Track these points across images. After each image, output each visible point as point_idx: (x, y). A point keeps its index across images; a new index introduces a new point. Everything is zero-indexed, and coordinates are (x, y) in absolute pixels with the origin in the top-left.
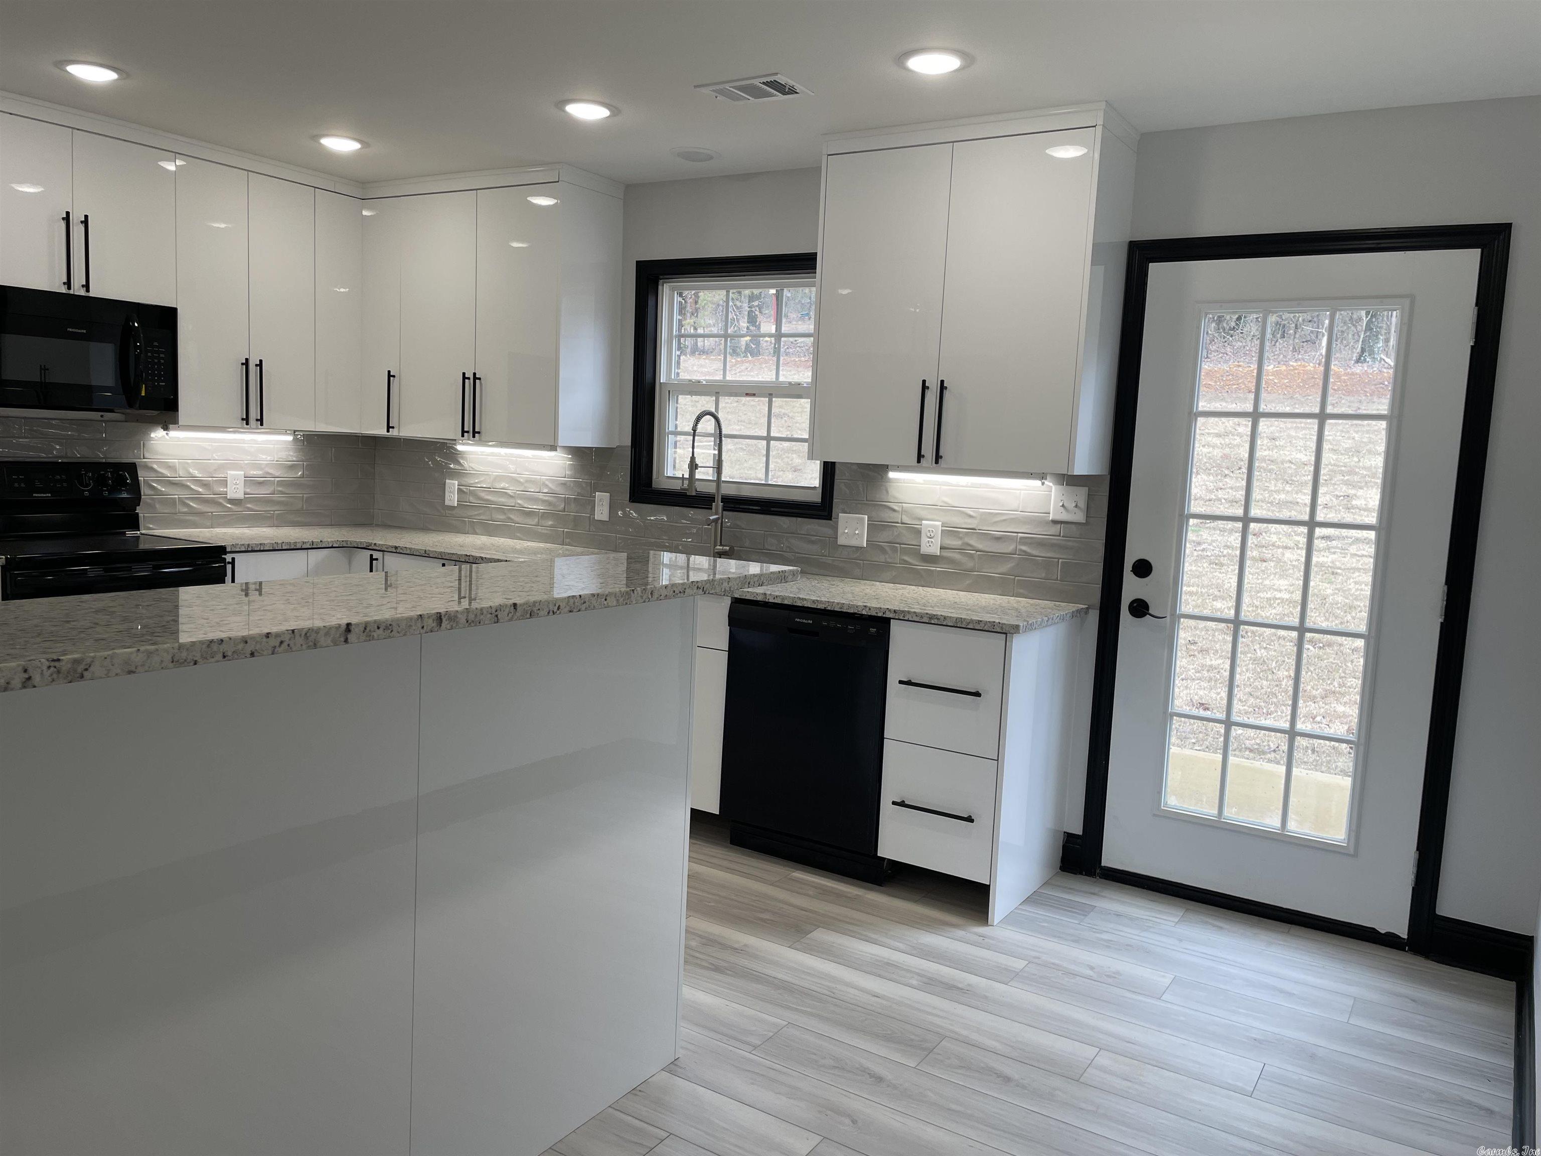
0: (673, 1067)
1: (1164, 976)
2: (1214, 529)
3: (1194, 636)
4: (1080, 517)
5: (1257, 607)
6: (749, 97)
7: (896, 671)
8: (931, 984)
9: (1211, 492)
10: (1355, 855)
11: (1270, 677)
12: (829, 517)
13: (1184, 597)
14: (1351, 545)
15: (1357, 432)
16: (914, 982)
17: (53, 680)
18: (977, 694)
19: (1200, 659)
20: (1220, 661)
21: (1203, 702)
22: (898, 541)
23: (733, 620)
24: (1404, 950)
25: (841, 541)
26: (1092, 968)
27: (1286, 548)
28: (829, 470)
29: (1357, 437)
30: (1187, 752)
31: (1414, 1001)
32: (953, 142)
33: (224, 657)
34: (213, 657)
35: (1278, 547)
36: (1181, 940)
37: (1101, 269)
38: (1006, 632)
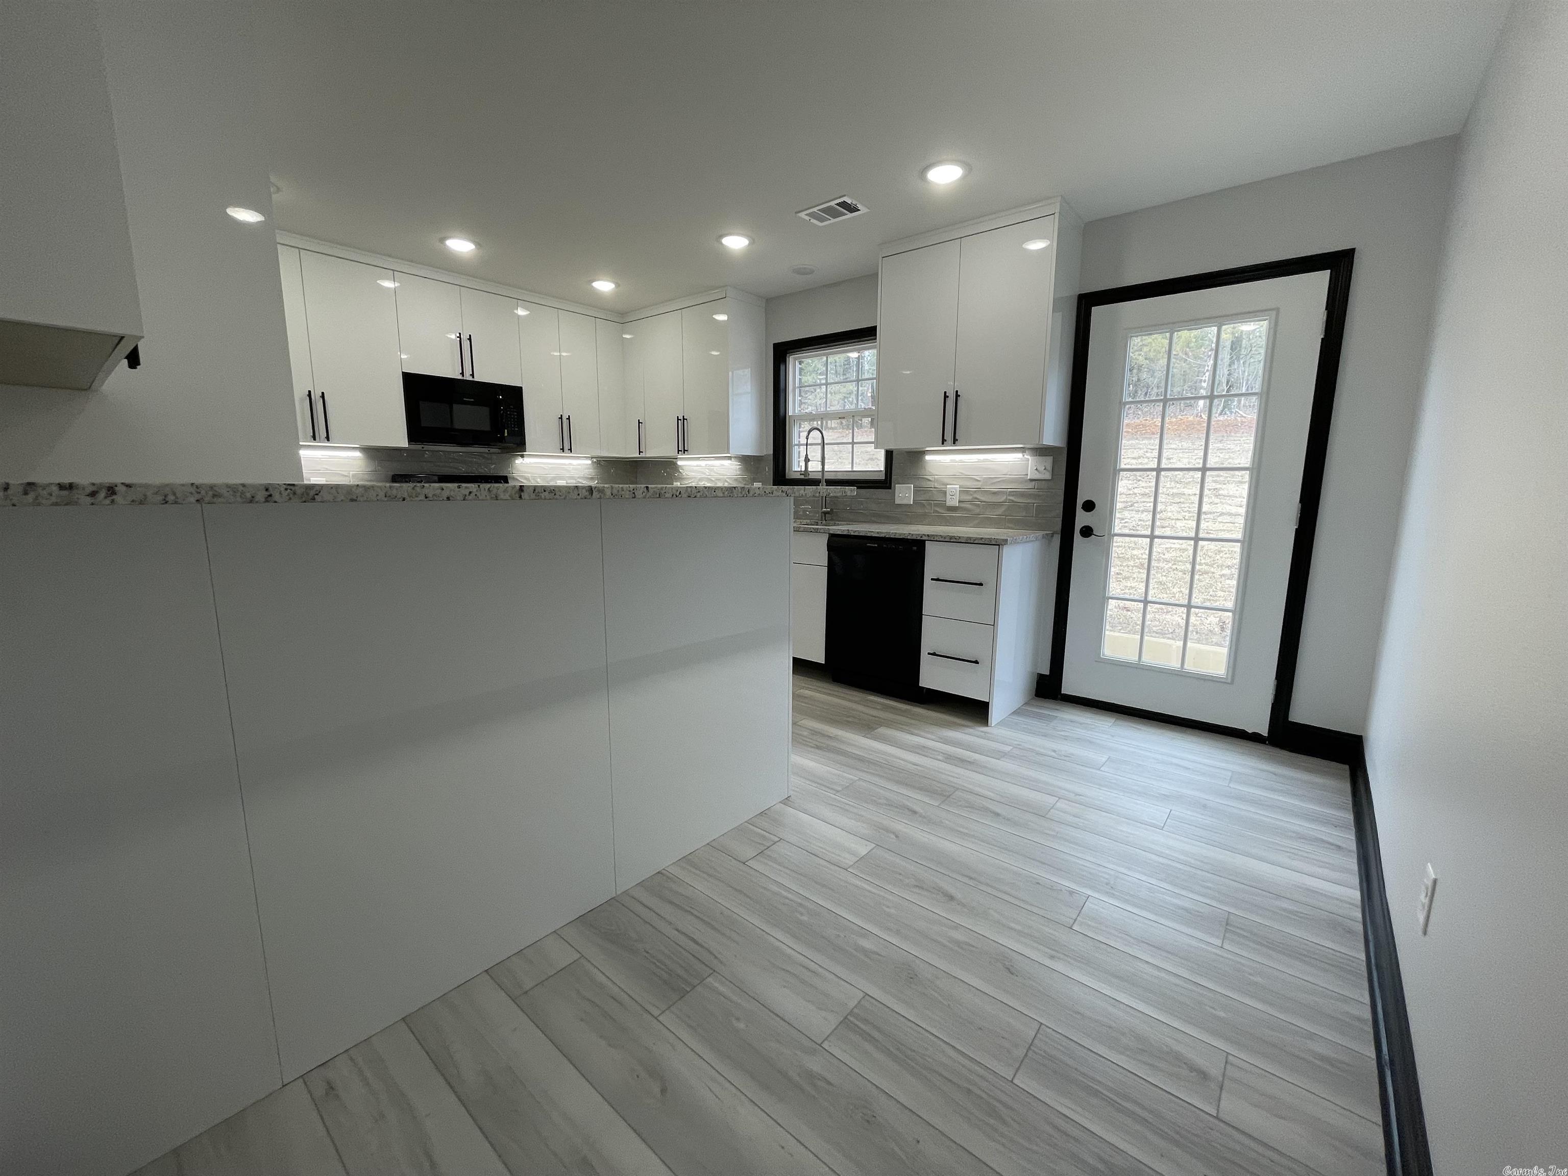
0: (787, 801)
1: (1102, 757)
2: (1132, 510)
3: (1120, 570)
4: (1048, 476)
5: (1159, 553)
6: (829, 217)
7: (928, 574)
8: (949, 758)
9: (1130, 490)
10: (1232, 683)
11: (1168, 592)
12: (890, 488)
13: (1114, 549)
14: (1218, 517)
15: (1222, 453)
16: (940, 757)
17: (290, 499)
18: (981, 584)
19: (1124, 583)
20: (1137, 584)
21: (1126, 606)
22: (931, 499)
23: (830, 547)
24: (1265, 743)
25: (897, 501)
26: (1054, 751)
27: (1178, 519)
28: (889, 455)
29: (1221, 456)
30: (1117, 634)
31: (1275, 774)
32: (961, 238)
33: (426, 498)
34: (417, 497)
35: (1173, 519)
36: (1113, 736)
37: (1059, 315)
38: (998, 544)
